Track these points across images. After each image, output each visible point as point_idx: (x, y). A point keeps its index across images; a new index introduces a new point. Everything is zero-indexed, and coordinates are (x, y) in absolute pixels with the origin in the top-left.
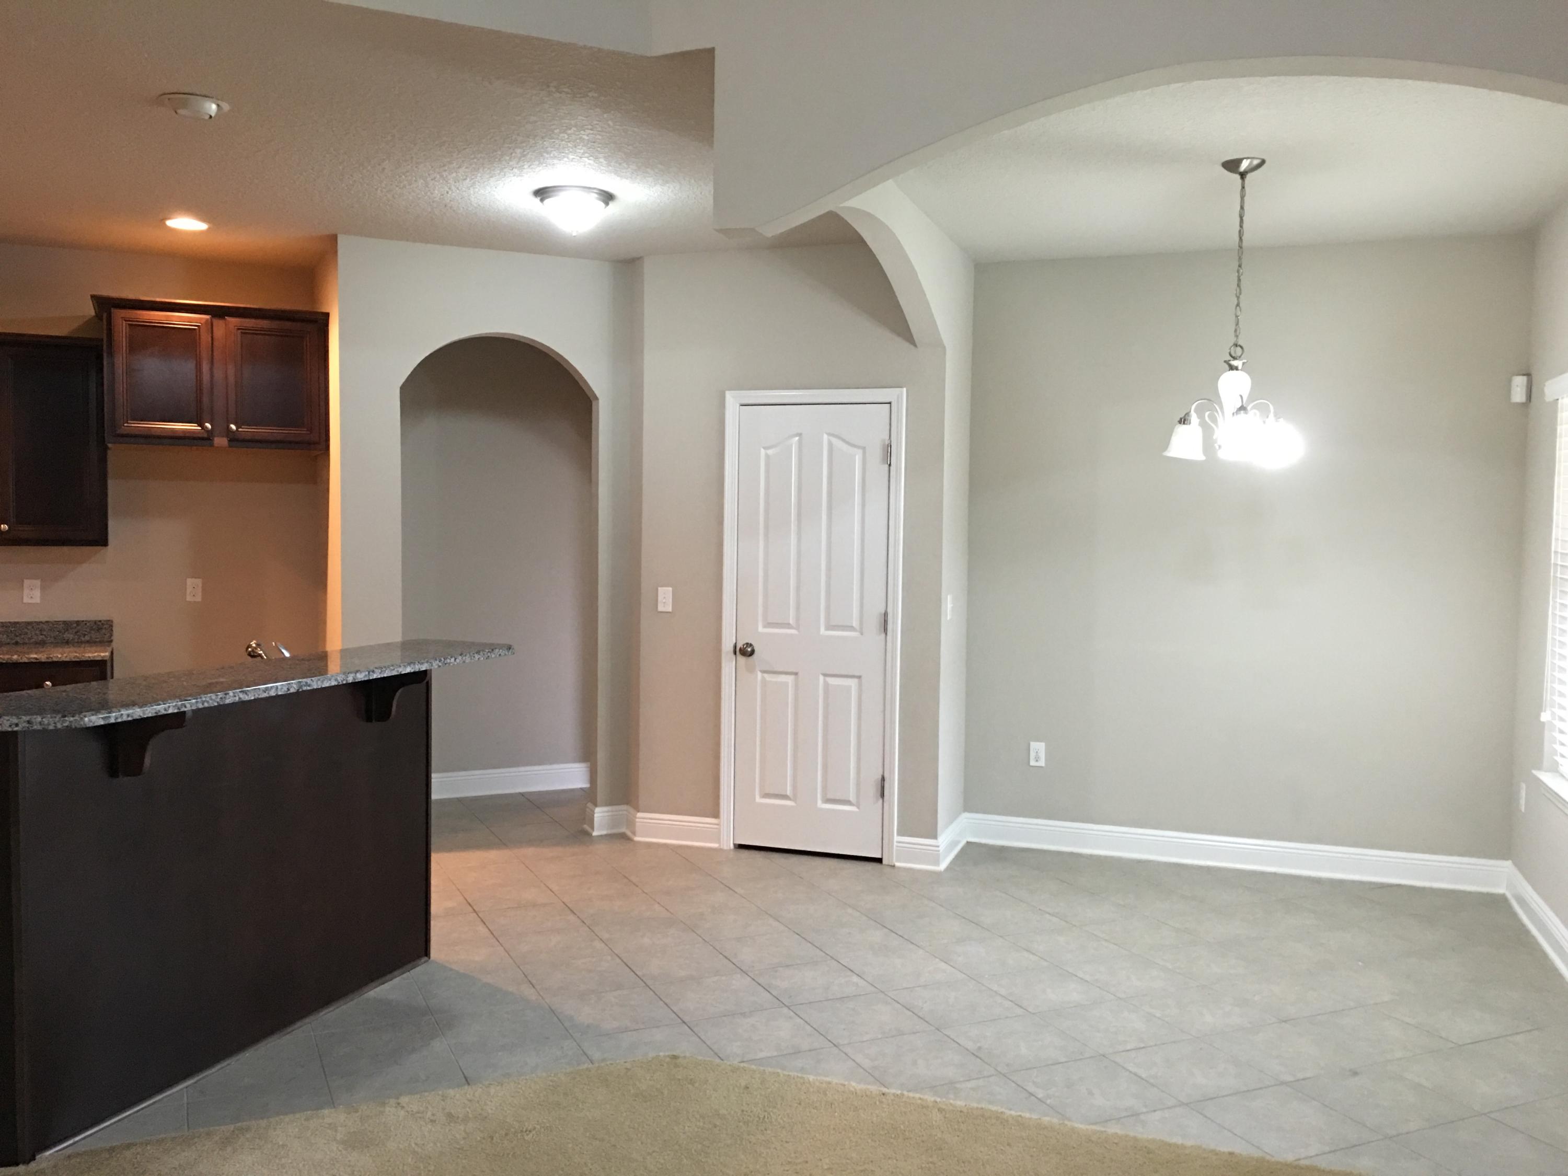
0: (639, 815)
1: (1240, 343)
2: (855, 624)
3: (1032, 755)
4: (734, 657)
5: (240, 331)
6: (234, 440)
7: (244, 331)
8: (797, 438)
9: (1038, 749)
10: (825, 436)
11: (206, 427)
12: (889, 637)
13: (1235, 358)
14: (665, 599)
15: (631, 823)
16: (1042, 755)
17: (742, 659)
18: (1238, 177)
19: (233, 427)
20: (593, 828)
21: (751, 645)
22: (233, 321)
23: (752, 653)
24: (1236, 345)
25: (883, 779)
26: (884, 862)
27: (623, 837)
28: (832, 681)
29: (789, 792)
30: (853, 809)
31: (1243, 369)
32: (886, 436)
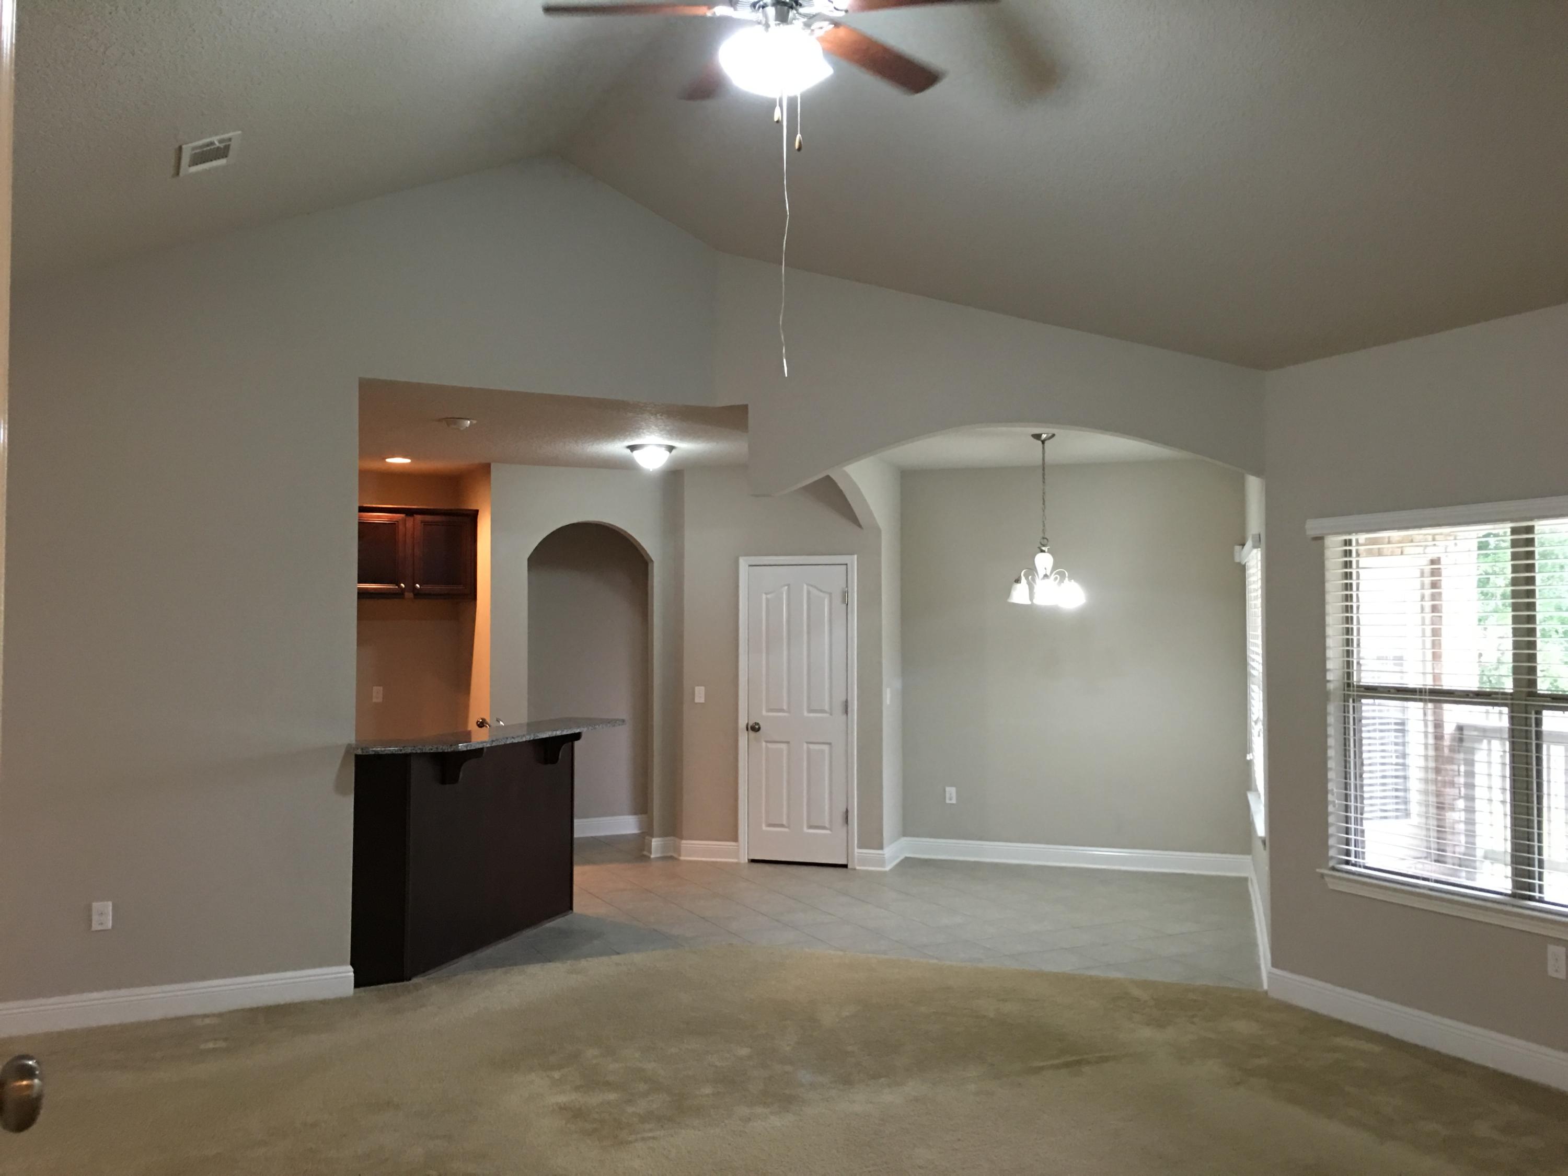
0: (684, 842)
1: (1046, 536)
2: (827, 708)
3: (947, 796)
4: (747, 732)
5: (423, 524)
6: (418, 594)
7: (425, 523)
8: (786, 587)
9: (951, 793)
10: (805, 586)
11: (402, 587)
12: (849, 714)
13: (1044, 546)
14: (700, 695)
15: (678, 849)
16: (954, 795)
17: (752, 734)
18: (1040, 442)
19: (418, 586)
20: (650, 853)
21: (758, 724)
22: (419, 518)
23: (759, 729)
24: (1044, 538)
25: (847, 811)
26: (849, 867)
27: (671, 858)
28: (812, 746)
29: (785, 823)
30: (828, 832)
31: (1048, 552)
32: (845, 586)
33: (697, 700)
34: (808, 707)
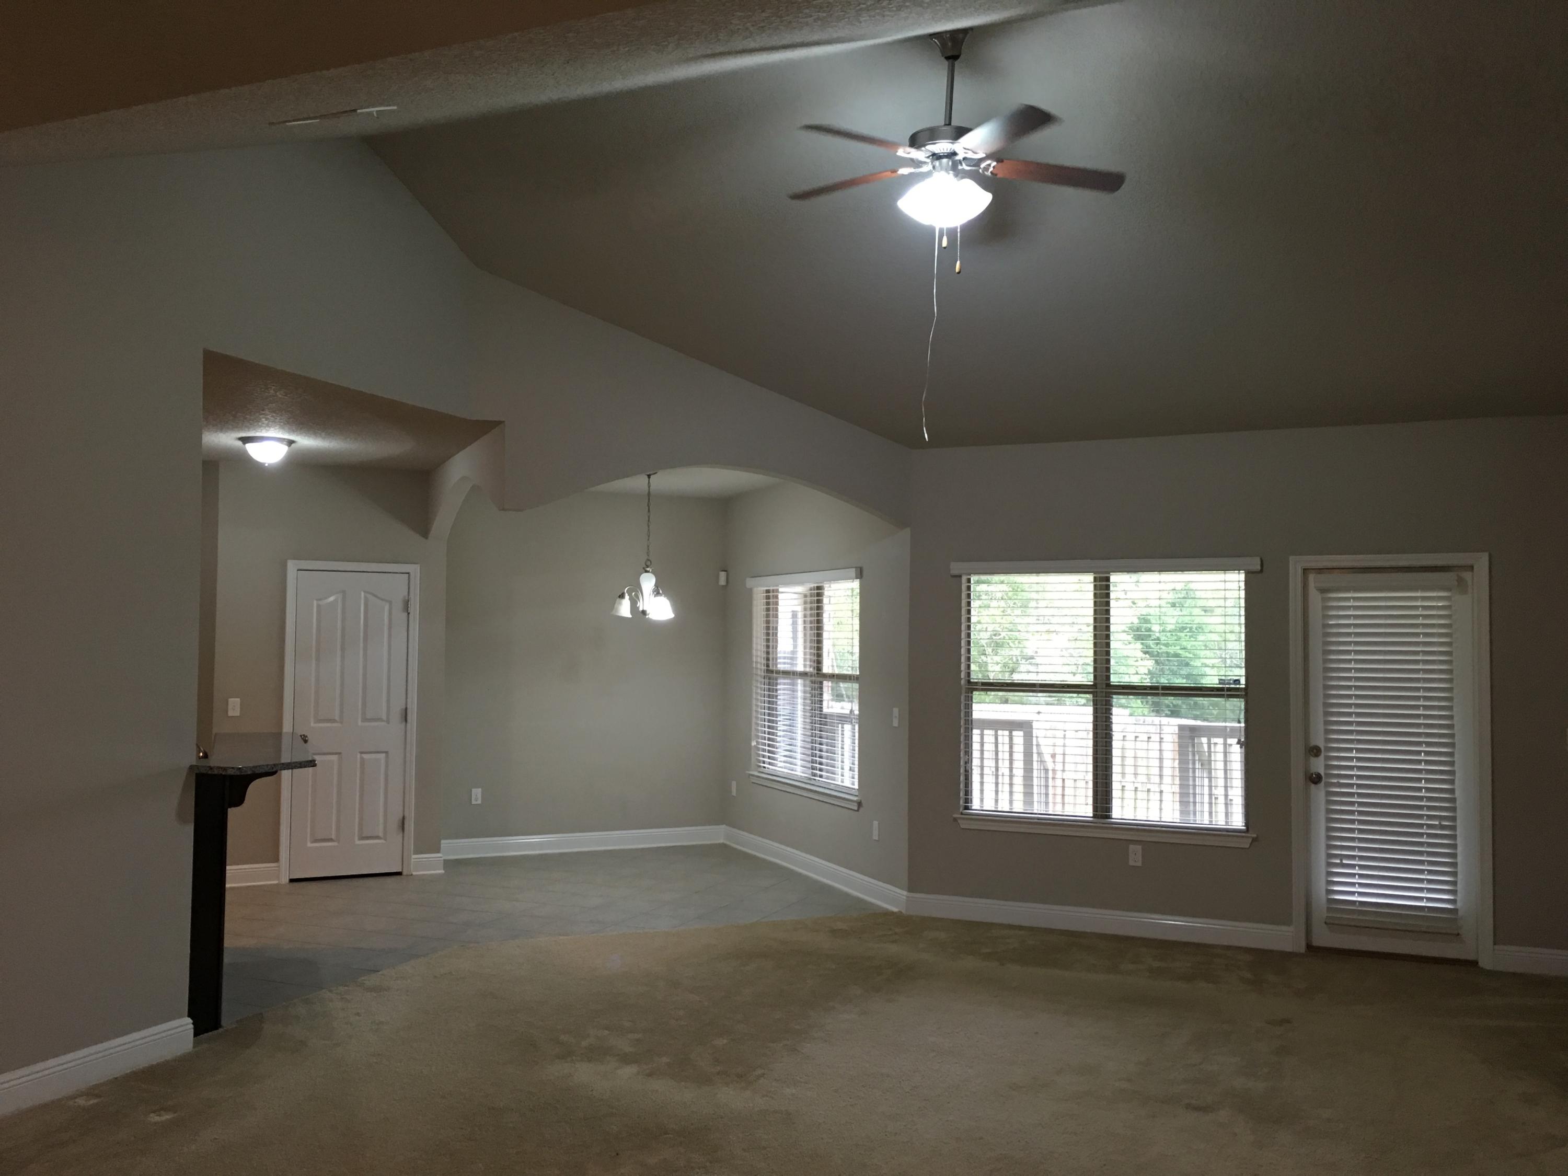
1: (651, 558)
2: (384, 717)
3: (474, 797)
8: (340, 593)
9: (477, 793)
10: (363, 594)
12: (408, 725)
13: (648, 567)
14: (234, 707)
16: (480, 796)
24: (648, 560)
25: (404, 818)
26: (404, 873)
28: (365, 756)
29: (333, 837)
30: (382, 841)
31: (652, 573)
32: (406, 593)
33: (230, 714)
34: (364, 713)
